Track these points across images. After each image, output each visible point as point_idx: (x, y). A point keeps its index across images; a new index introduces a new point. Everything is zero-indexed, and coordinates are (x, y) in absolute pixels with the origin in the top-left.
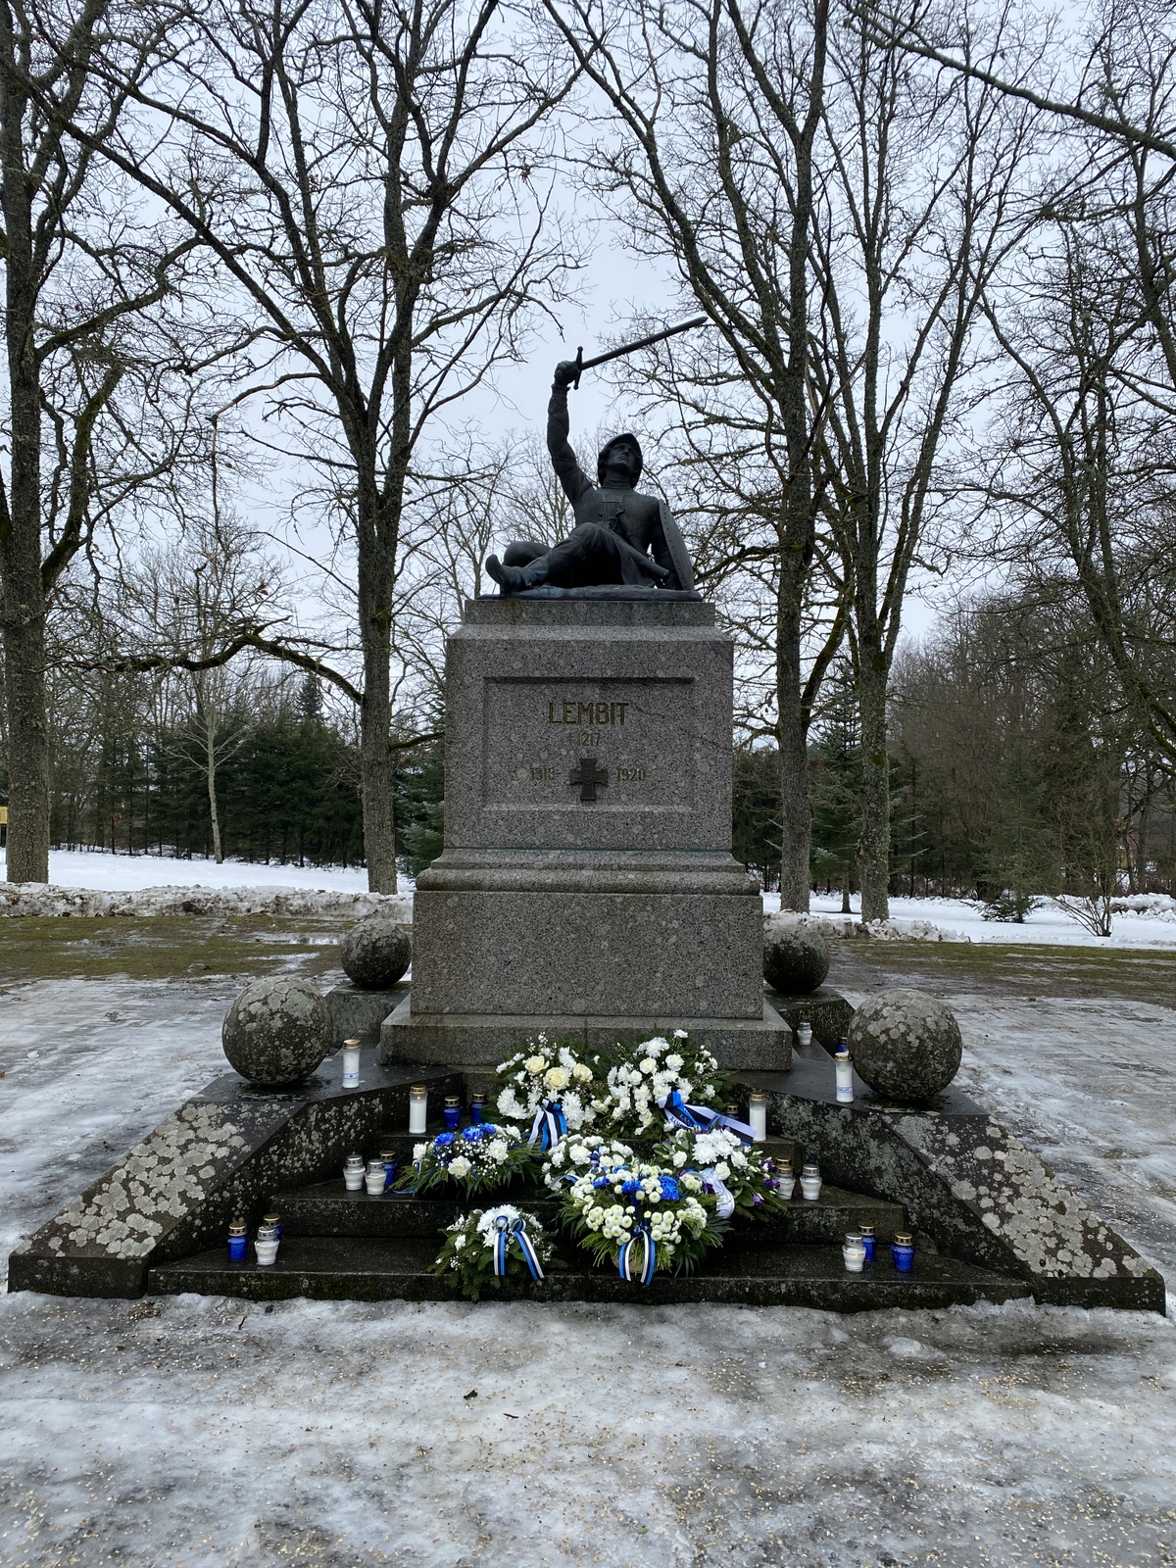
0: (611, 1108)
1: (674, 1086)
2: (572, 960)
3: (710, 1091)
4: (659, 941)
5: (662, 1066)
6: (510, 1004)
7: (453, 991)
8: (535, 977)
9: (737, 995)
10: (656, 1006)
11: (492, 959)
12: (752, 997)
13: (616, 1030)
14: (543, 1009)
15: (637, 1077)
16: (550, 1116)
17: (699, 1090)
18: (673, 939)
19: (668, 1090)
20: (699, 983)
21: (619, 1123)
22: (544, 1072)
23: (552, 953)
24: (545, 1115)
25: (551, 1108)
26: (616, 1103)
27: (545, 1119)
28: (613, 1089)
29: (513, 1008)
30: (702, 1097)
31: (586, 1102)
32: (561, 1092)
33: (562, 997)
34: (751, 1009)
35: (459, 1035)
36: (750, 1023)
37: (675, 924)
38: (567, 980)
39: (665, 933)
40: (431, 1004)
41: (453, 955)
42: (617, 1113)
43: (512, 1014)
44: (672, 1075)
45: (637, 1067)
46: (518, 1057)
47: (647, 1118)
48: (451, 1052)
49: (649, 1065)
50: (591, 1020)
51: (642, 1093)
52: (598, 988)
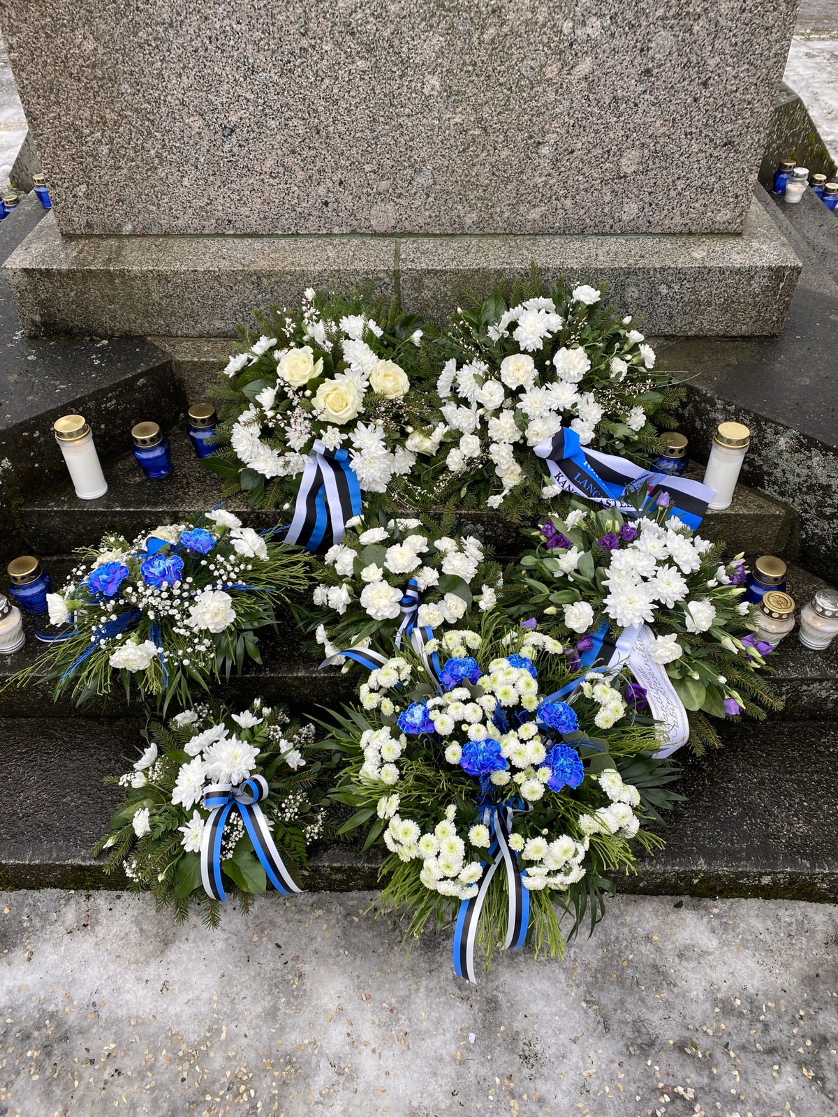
0: (444, 447)
1: (567, 417)
2: (363, 123)
3: (637, 419)
4: (551, 71)
5: (546, 375)
6: (248, 214)
7: (130, 193)
8: (290, 160)
9: (703, 189)
10: (535, 214)
11: (196, 123)
12: (733, 190)
13: (456, 273)
14: (312, 225)
15: (492, 394)
16: (329, 475)
17: (612, 417)
18: (585, 66)
19: (555, 425)
20: (629, 163)
21: (460, 480)
22: (314, 385)
23: (321, 105)
24: (319, 472)
25: (329, 457)
26: (453, 440)
27: (319, 483)
28: (449, 410)
29: (254, 224)
30: (620, 431)
31: (395, 441)
32: (349, 427)
33: (348, 201)
34: (724, 216)
35: (153, 285)
36: (718, 246)
37: (594, 28)
38: (355, 166)
39: (566, 51)
40: (95, 218)
41: (110, 116)
42: (455, 461)
43: (255, 235)
44: (563, 394)
45: (494, 370)
46: (263, 344)
47: (510, 474)
48: (146, 314)
49: (518, 369)
50: (407, 245)
51: (504, 428)
52: (420, 180)
